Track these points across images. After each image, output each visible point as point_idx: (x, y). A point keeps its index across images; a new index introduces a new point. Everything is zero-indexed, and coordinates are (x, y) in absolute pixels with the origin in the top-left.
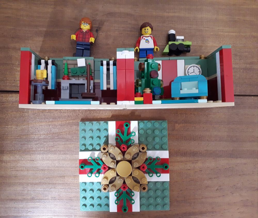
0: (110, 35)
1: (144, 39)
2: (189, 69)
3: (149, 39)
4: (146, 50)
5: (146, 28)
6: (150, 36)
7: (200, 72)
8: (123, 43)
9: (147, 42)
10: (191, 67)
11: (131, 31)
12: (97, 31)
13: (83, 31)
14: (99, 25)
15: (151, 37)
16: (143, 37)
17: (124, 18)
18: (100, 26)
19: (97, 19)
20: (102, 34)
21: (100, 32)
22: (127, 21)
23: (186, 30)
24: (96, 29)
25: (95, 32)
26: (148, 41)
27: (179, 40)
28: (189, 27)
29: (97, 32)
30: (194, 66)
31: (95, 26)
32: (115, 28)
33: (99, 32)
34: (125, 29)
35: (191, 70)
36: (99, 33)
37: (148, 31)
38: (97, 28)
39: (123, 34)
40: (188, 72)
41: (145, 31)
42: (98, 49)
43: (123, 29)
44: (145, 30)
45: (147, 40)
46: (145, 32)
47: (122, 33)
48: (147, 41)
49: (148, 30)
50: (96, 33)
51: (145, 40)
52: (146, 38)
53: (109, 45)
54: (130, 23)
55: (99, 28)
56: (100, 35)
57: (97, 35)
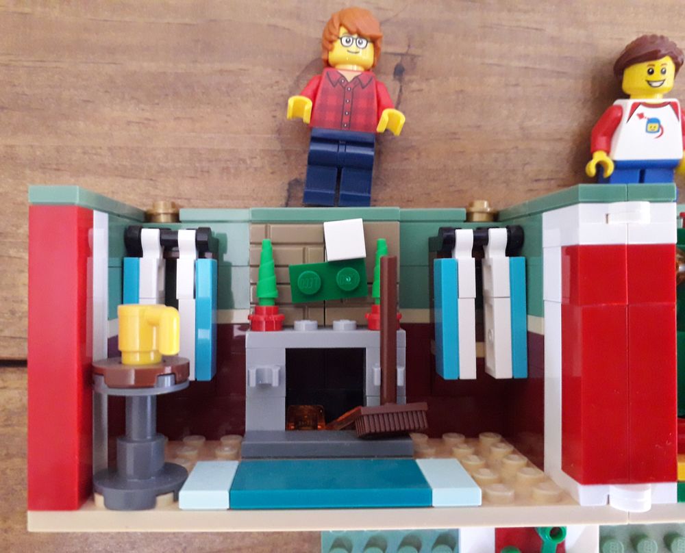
0: (462, 91)
1: (641, 116)
4: (643, 169)
5: (658, 65)
6: (669, 103)
9: (652, 132)
11: (558, 72)
12: (399, 72)
13: (342, 76)
14: (409, 46)
15: (674, 106)
16: (635, 106)
17: (526, 12)
18: (413, 51)
19: (402, 16)
20: (424, 86)
21: (414, 77)
22: (539, 27)
24: (394, 64)
25: (392, 77)
26: (660, 127)
29: (400, 80)
31: (390, 49)
32: (486, 61)
33: (407, 78)
34: (531, 66)
36: (411, 81)
37: (662, 77)
38: (399, 59)
39: (519, 89)
41: (651, 78)
42: (406, 159)
43: (523, 64)
44: (651, 73)
45: (656, 121)
46: (648, 82)
47: (517, 85)
48: (655, 125)
50: (397, 85)
51: (644, 121)
52: (650, 113)
53: (459, 139)
54: (552, 38)
55: (409, 58)
56: (413, 91)
57: (401, 90)
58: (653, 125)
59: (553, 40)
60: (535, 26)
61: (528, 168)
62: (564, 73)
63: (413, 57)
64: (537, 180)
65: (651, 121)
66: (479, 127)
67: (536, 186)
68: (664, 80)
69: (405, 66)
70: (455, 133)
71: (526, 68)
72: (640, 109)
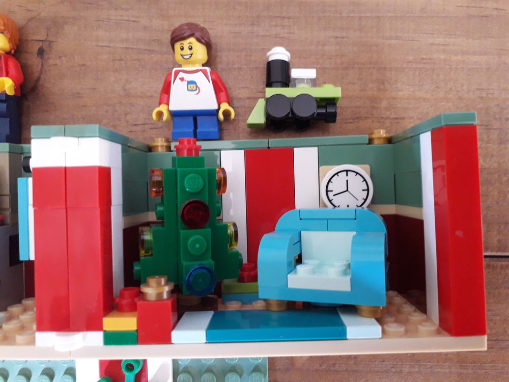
0: (83, 65)
1: (182, 79)
2: (330, 181)
3: (200, 78)
4: (195, 116)
5: (186, 43)
6: (201, 70)
7: (368, 190)
8: (125, 90)
9: (192, 90)
10: (337, 174)
11: (149, 50)
12: (41, 52)
14: (47, 35)
15: (205, 73)
16: (177, 73)
17: (127, 10)
18: (50, 38)
19: (42, 15)
20: (58, 62)
21: (51, 56)
22: (136, 20)
23: (327, 48)
24: (38, 47)
25: (36, 56)
26: (197, 86)
27: (302, 80)
28: (337, 37)
29: (42, 58)
30: (347, 171)
31: (35, 38)
32: (100, 44)
33: (47, 57)
34: (131, 47)
35: (338, 185)
36: (49, 59)
37: (191, 52)
38: (41, 44)
39: (122, 62)
40: (327, 191)
41: (183, 53)
42: (47, 111)
43: (125, 45)
44: (182, 49)
45: (193, 82)
46: (182, 55)
47: (121, 60)
49: (191, 49)
50: (40, 61)
51: (185, 83)
52: (188, 77)
53: (82, 97)
54: (145, 27)
55: (47, 43)
56: (50, 65)
57: (42, 65)
58: (192, 86)
59: (145, 28)
60: (133, 19)
61: (129, 117)
62: (153, 51)
63: (51, 42)
64: (135, 125)
65: (189, 83)
66: (95, 89)
67: (134, 128)
68: (192, 54)
69: (44, 47)
70: (79, 93)
71: (127, 48)
72: (181, 75)
